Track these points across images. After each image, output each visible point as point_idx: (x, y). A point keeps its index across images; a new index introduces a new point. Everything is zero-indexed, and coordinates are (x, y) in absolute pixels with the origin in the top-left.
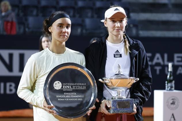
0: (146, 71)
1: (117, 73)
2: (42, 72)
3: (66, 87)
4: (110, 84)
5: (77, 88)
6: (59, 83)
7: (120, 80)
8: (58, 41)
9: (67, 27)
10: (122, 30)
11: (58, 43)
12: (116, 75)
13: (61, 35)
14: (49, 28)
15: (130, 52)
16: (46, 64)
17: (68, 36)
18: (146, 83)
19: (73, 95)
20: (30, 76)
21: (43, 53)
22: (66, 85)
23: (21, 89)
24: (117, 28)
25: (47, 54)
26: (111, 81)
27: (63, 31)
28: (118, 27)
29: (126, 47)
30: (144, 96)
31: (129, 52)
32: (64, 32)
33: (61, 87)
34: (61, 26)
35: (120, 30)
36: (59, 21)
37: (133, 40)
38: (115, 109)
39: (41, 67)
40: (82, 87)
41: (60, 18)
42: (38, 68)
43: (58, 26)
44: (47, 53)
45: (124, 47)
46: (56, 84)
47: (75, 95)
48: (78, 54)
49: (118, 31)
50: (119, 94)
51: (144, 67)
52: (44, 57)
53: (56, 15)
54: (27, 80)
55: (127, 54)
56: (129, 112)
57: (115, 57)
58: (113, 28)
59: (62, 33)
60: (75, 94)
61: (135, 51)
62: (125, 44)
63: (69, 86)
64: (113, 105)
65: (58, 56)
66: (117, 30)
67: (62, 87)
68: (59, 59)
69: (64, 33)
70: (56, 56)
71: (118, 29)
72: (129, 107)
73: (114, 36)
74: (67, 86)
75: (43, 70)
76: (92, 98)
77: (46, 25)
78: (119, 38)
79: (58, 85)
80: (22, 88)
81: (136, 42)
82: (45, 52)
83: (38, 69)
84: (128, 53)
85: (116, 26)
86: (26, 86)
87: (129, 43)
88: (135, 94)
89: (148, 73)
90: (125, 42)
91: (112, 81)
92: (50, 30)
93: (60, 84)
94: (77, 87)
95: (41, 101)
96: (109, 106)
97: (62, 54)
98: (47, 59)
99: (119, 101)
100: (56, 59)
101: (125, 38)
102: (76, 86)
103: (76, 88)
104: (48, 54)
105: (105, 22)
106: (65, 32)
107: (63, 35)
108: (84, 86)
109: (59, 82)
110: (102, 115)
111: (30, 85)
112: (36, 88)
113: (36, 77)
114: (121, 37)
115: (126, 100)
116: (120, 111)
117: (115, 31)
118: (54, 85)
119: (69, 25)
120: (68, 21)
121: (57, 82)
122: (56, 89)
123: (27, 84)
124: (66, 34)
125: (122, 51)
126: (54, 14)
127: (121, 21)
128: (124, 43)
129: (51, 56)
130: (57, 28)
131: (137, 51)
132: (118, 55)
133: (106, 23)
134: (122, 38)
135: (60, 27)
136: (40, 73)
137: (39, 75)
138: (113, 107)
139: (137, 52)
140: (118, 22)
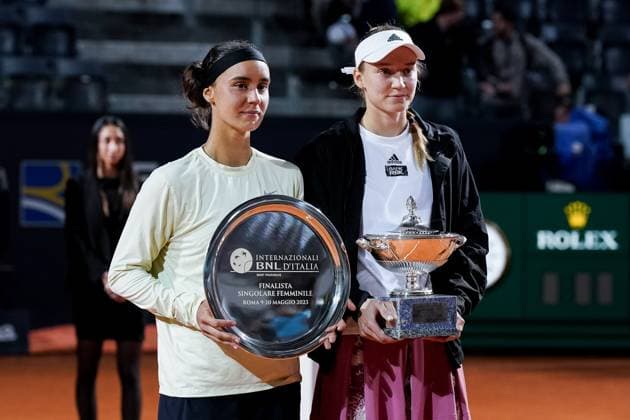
0: (473, 214)
1: (407, 221)
2: (189, 220)
3: (264, 265)
4: (389, 254)
5: (295, 269)
6: (244, 254)
7: (419, 241)
8: (233, 128)
9: (260, 88)
10: (408, 96)
11: (232, 133)
12: (405, 225)
13: (242, 112)
14: (206, 90)
15: (431, 159)
16: (201, 197)
17: (263, 114)
18: (477, 250)
19: (284, 290)
20: (153, 230)
21: (188, 163)
22: (264, 261)
23: (124, 268)
24: (395, 92)
25: (201, 167)
26: (391, 244)
27: (249, 101)
28: (399, 89)
29: (418, 147)
30: (475, 287)
31: (428, 161)
32: (251, 103)
33: (250, 265)
34: (243, 83)
35: (404, 99)
36: (237, 70)
37: (433, 126)
38: (407, 326)
39: (186, 204)
40: (309, 267)
41: (239, 61)
42: (176, 207)
43: (234, 85)
44: (200, 164)
45: (413, 146)
46: (237, 257)
47: (290, 290)
48: (284, 165)
49: (399, 99)
50: (412, 283)
51: (466, 202)
52: (195, 175)
53: (226, 52)
54: (142, 243)
55: (421, 165)
56: (443, 334)
57: (388, 174)
58: (383, 93)
59: (246, 105)
60: (290, 286)
61: (442, 156)
62: (415, 139)
63: (274, 261)
64: (402, 315)
65: (233, 173)
66: (396, 96)
67: (254, 267)
68: (235, 181)
69: (252, 106)
70: (227, 173)
71: (401, 93)
72: (445, 320)
73: (385, 115)
74: (267, 264)
75: (193, 213)
76: (336, 299)
77: (192, 81)
78: (398, 119)
79: (242, 261)
80: (128, 265)
81: (442, 130)
82: (193, 161)
83: (176, 211)
84: (425, 162)
85: (393, 86)
86: (138, 260)
87: (425, 133)
88: (451, 281)
89: (477, 222)
90: (413, 131)
91: (395, 243)
92: (207, 98)
93: (249, 256)
94: (295, 266)
95: (188, 305)
96: (389, 318)
97: (244, 167)
98: (201, 183)
99: (418, 303)
100: (227, 180)
101: (411, 121)
102: (291, 262)
103: (290, 269)
104: (204, 167)
105: (358, 73)
106: (254, 104)
107: (247, 110)
108: (314, 263)
109: (245, 251)
110: (357, 344)
111: (149, 259)
112: (165, 265)
113: (168, 234)
114: (401, 118)
115: (431, 299)
116: (421, 330)
117: (390, 99)
118: (232, 259)
119: (265, 80)
120: (262, 70)
121: (239, 251)
122: (236, 273)
123: (143, 253)
124: (258, 109)
125: (407, 158)
126: (219, 48)
127: (406, 72)
128: (410, 135)
129: (213, 174)
130: (231, 91)
131: (449, 158)
132: (395, 168)
133: (359, 77)
134: (405, 121)
135: (241, 86)
136: (182, 223)
137: (179, 229)
138: (403, 321)
139: (449, 161)
140: (399, 73)
